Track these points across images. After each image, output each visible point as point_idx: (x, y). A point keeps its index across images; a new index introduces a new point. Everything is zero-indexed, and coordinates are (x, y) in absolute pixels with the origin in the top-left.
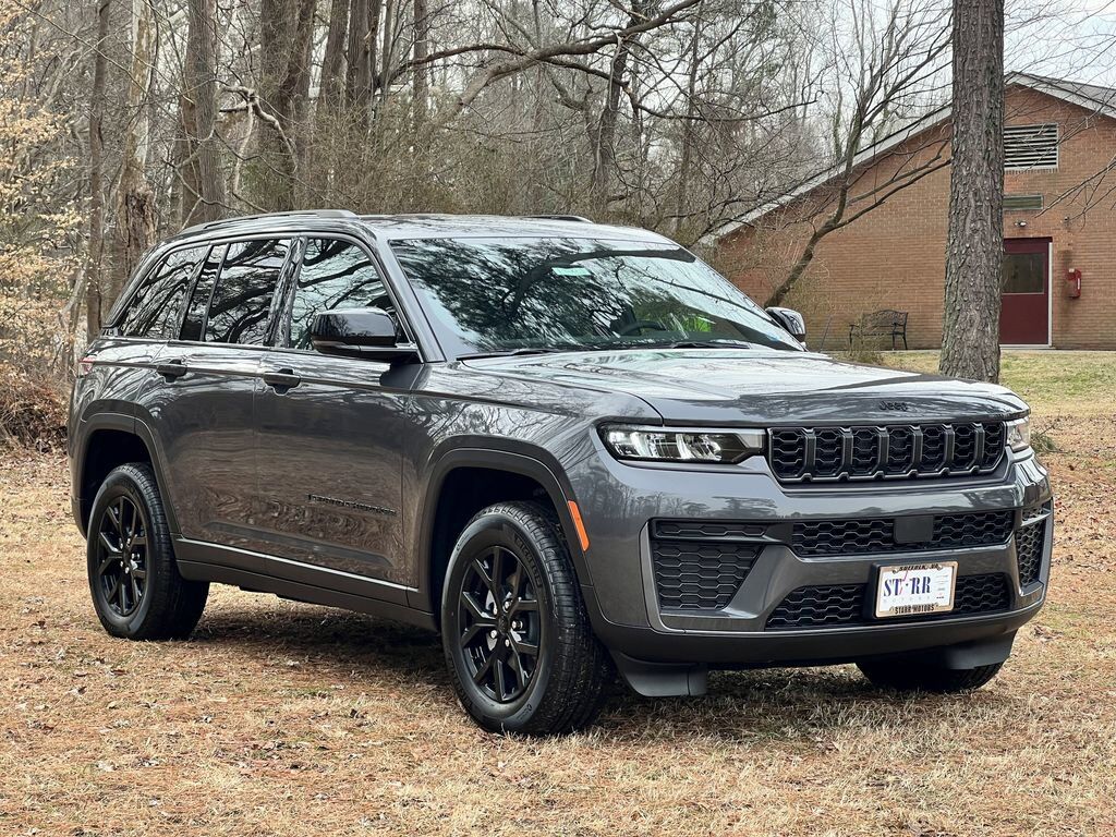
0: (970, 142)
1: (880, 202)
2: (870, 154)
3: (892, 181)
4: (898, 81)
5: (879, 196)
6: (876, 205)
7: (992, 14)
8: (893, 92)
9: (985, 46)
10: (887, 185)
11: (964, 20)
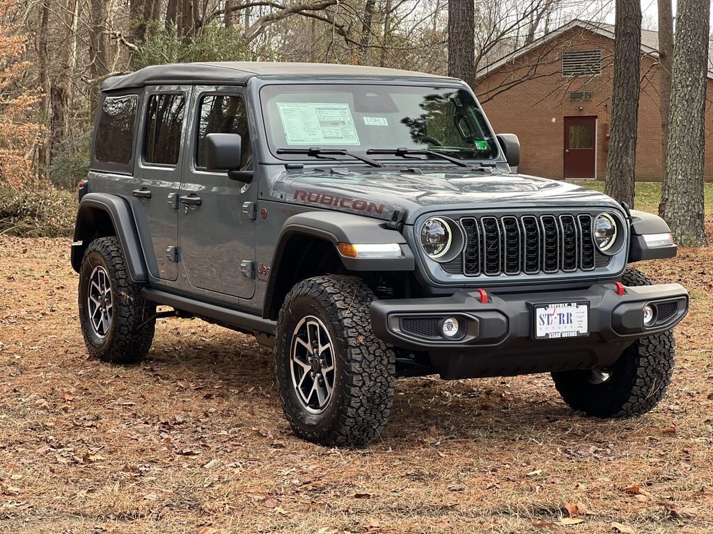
0: (456, 69)
1: (491, 98)
2: (485, 71)
3: (500, 86)
4: (505, 30)
5: (491, 95)
6: (489, 100)
7: (467, 3)
8: (501, 36)
9: (463, 20)
10: (497, 88)
11: (453, 6)
